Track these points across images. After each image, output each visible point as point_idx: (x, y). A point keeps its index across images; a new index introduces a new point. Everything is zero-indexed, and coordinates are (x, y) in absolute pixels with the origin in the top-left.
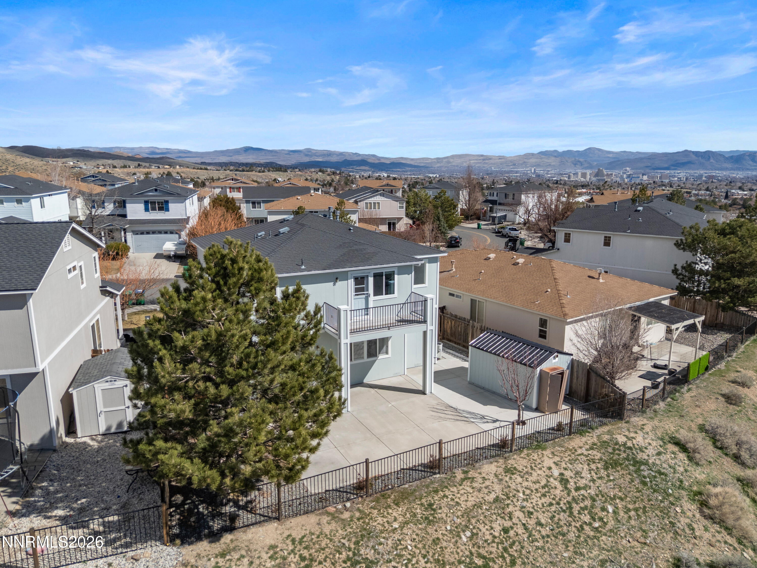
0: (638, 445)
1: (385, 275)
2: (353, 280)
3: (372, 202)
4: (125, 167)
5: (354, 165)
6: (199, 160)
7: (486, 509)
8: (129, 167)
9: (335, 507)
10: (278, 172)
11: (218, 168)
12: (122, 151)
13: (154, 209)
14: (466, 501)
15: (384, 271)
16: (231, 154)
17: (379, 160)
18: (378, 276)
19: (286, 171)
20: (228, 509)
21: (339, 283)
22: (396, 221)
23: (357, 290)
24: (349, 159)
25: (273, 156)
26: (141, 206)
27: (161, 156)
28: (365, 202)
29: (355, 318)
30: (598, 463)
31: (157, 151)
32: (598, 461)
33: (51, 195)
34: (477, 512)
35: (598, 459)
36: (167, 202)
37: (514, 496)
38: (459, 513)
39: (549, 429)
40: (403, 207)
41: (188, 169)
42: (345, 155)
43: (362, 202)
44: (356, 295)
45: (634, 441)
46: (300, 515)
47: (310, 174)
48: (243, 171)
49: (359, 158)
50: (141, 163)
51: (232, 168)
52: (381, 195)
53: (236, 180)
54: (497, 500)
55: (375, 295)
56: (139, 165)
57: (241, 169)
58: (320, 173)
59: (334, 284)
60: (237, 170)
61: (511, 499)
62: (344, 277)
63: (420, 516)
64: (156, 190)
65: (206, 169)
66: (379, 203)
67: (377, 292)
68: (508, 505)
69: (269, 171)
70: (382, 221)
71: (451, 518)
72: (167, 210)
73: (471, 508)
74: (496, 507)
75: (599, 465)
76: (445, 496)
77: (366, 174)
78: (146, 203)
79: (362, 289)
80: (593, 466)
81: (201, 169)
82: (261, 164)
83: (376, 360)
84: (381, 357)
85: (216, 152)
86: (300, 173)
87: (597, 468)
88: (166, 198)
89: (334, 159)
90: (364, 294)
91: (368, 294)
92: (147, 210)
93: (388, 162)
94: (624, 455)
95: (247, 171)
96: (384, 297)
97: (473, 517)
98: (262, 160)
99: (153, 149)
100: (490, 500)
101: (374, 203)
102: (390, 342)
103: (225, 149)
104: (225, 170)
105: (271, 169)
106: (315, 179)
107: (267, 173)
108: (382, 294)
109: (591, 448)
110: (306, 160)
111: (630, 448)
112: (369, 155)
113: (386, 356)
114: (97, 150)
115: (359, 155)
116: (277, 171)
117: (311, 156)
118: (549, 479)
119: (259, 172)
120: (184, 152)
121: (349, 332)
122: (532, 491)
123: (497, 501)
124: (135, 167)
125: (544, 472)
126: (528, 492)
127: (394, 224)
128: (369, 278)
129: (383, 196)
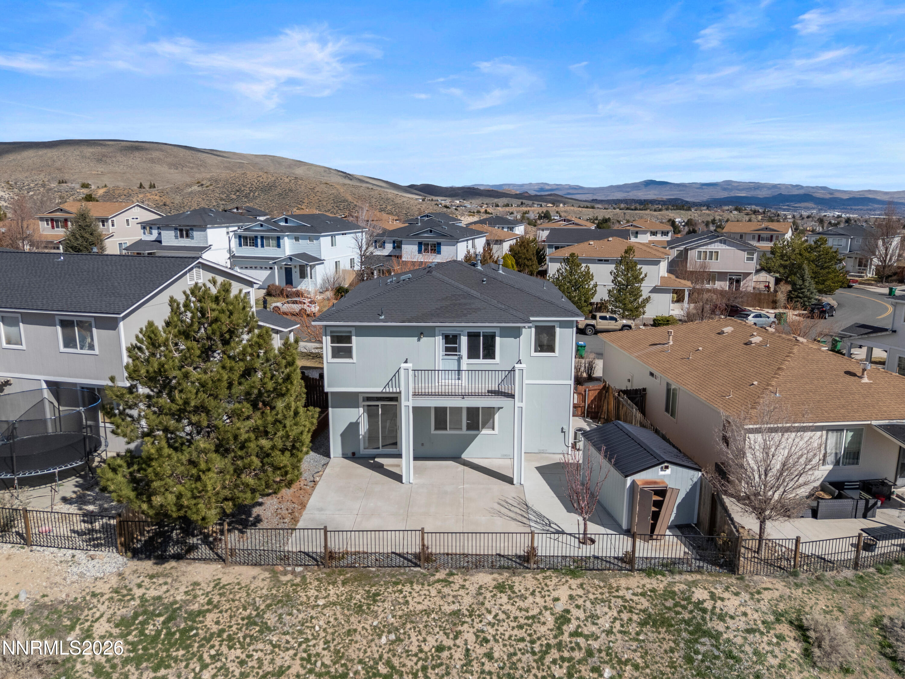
0: (721, 609)
1: (484, 336)
2: (441, 337)
3: (708, 251)
4: (507, 205)
5: (792, 201)
6: (590, 197)
7: (434, 618)
8: (512, 206)
9: (285, 568)
10: (678, 211)
11: (606, 206)
12: (511, 188)
13: (426, 250)
14: (419, 603)
15: (481, 331)
16: (629, 190)
17: (831, 194)
18: (473, 337)
19: (689, 209)
20: (193, 541)
21: (424, 339)
22: (741, 277)
23: (447, 349)
24: (785, 192)
25: (680, 191)
26: (415, 248)
27: (549, 193)
28: (697, 250)
29: (443, 381)
30: (637, 614)
31: (547, 187)
32: (637, 611)
33: (345, 234)
34: (421, 618)
35: (641, 610)
36: (439, 244)
37: (479, 616)
38: (400, 613)
39: (615, 558)
40: (752, 259)
41: (572, 208)
42: (780, 188)
43: (693, 251)
44: (446, 355)
45: (719, 604)
46: (248, 564)
47: (722, 213)
48: (636, 209)
49: (801, 192)
50: (524, 201)
51: (622, 206)
52: (721, 242)
53: (569, 221)
54: (456, 613)
55: (469, 357)
56: (522, 203)
57: (633, 207)
58: (735, 212)
59: (419, 340)
60: (628, 209)
61: (474, 617)
62: (430, 332)
63: (355, 602)
64: (431, 231)
65: (593, 208)
66: (717, 252)
67: (473, 354)
68: (464, 622)
69: (667, 209)
70: (722, 276)
71: (386, 615)
72: (439, 252)
73: (418, 612)
74: (447, 621)
75: (635, 617)
76: (401, 591)
77: (805, 214)
78: (420, 244)
79: (455, 349)
80: (625, 616)
81: (587, 207)
82: (663, 201)
83: (478, 435)
84: (484, 432)
85: (611, 187)
86: (707, 212)
87: (630, 619)
88: (439, 240)
89: (762, 194)
90: (456, 355)
91: (460, 355)
92: (420, 251)
93: (846, 197)
94: (687, 616)
95: (640, 210)
96: (481, 361)
97: (412, 622)
98: (665, 195)
99: (542, 185)
100: (448, 610)
101: (711, 253)
102: (497, 417)
103: (621, 183)
104: (614, 209)
105: (670, 207)
106: (725, 220)
107: (664, 212)
108: (479, 358)
109: (643, 594)
110: (724, 195)
111: (704, 611)
112: (817, 188)
113: (490, 432)
114: (488, 188)
115: (802, 187)
116: (677, 209)
117: (731, 190)
118: (544, 611)
119: (655, 211)
120: (575, 189)
121: (411, 394)
122: (508, 617)
123: (454, 614)
124: (518, 206)
125: (545, 602)
126: (502, 616)
127: (738, 281)
128: (462, 337)
129: (725, 243)
